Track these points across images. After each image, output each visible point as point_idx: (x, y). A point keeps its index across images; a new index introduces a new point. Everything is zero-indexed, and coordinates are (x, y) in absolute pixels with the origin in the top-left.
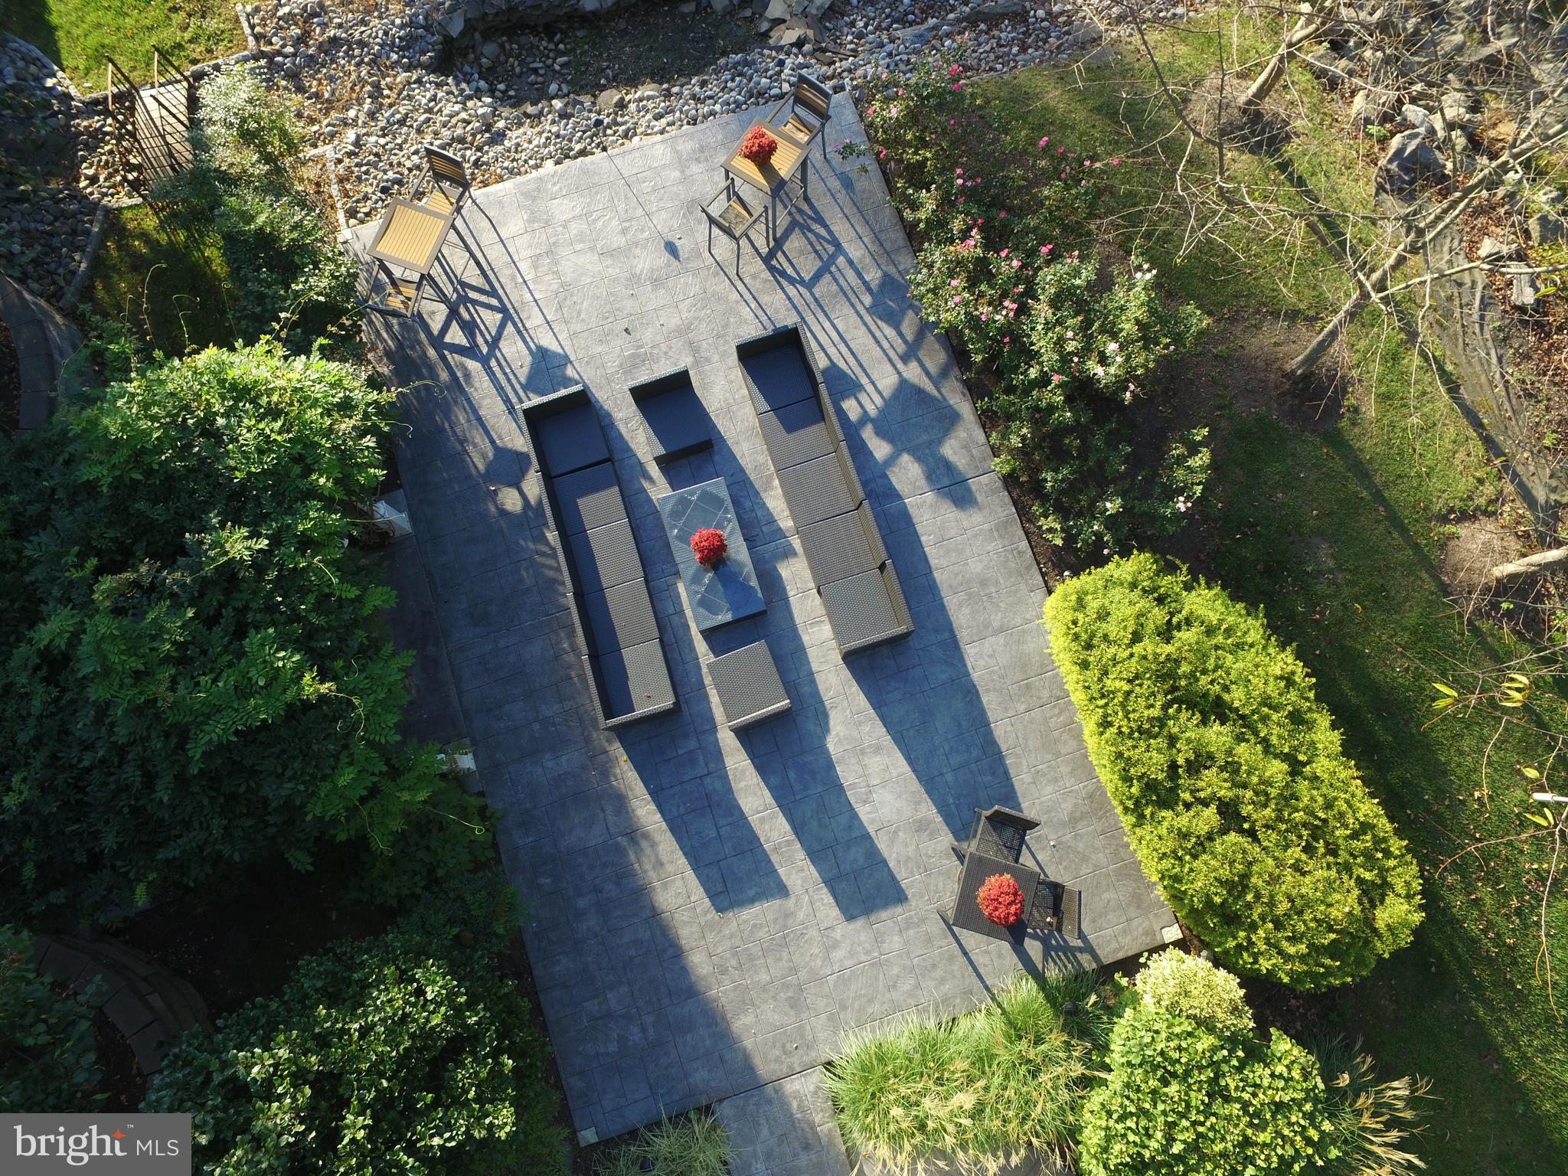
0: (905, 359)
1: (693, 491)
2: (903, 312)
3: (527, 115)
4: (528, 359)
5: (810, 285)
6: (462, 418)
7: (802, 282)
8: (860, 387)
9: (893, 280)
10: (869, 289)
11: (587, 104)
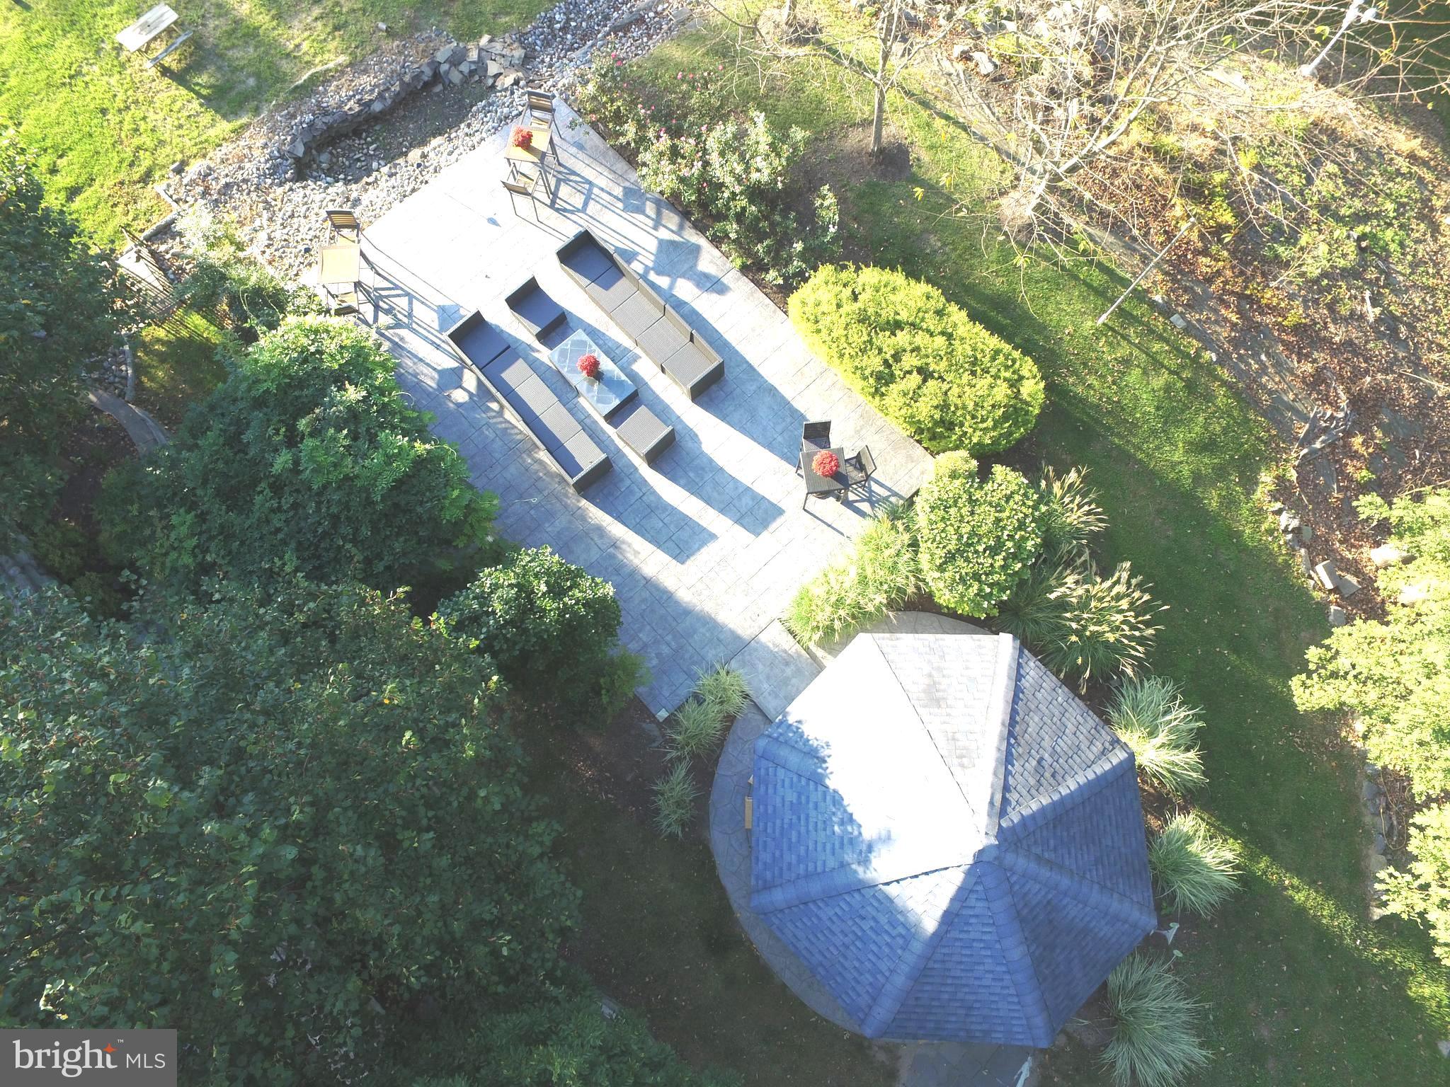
0: (655, 228)
1: (567, 344)
2: (644, 204)
3: (367, 184)
4: (435, 316)
5: (584, 210)
6: (409, 363)
7: (578, 210)
8: (637, 254)
9: (630, 189)
10: (619, 200)
11: (403, 164)
